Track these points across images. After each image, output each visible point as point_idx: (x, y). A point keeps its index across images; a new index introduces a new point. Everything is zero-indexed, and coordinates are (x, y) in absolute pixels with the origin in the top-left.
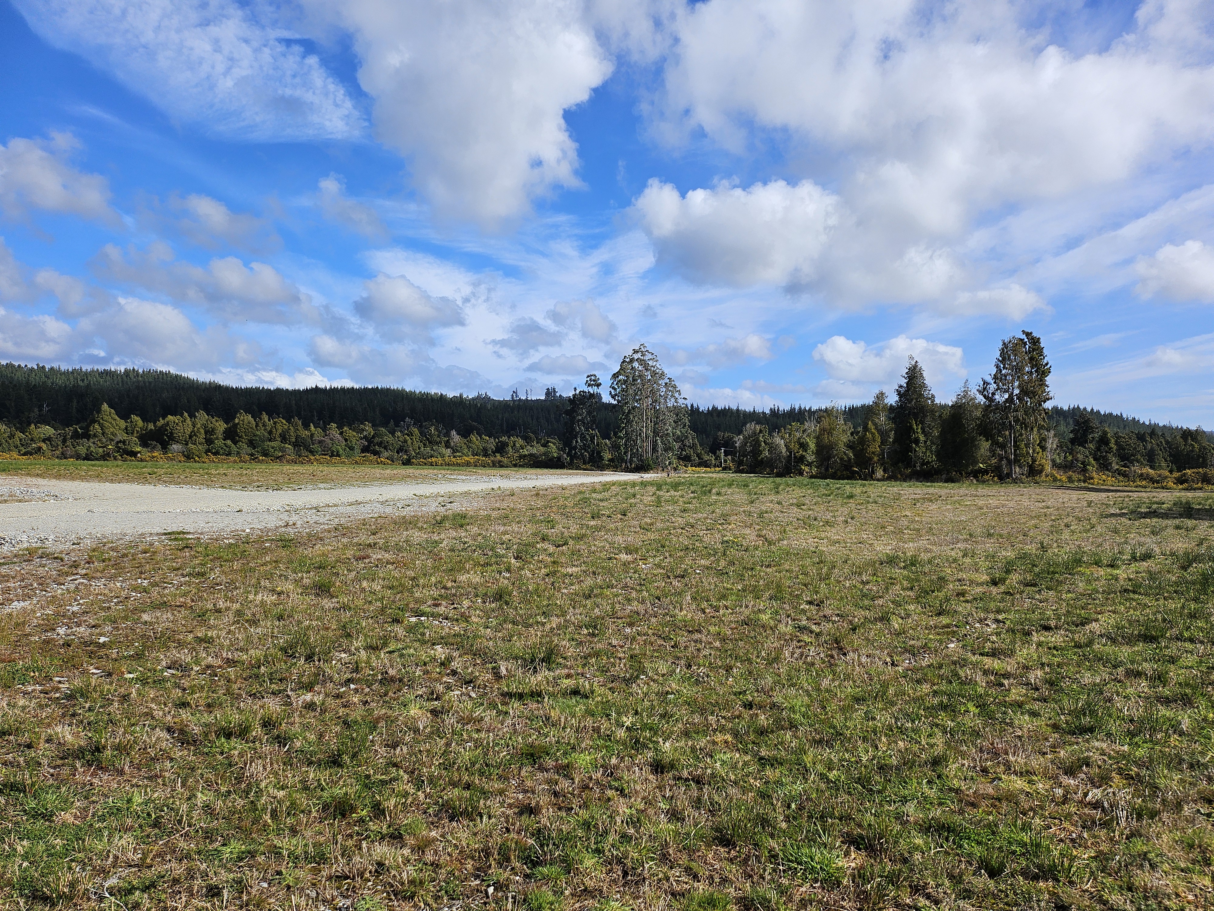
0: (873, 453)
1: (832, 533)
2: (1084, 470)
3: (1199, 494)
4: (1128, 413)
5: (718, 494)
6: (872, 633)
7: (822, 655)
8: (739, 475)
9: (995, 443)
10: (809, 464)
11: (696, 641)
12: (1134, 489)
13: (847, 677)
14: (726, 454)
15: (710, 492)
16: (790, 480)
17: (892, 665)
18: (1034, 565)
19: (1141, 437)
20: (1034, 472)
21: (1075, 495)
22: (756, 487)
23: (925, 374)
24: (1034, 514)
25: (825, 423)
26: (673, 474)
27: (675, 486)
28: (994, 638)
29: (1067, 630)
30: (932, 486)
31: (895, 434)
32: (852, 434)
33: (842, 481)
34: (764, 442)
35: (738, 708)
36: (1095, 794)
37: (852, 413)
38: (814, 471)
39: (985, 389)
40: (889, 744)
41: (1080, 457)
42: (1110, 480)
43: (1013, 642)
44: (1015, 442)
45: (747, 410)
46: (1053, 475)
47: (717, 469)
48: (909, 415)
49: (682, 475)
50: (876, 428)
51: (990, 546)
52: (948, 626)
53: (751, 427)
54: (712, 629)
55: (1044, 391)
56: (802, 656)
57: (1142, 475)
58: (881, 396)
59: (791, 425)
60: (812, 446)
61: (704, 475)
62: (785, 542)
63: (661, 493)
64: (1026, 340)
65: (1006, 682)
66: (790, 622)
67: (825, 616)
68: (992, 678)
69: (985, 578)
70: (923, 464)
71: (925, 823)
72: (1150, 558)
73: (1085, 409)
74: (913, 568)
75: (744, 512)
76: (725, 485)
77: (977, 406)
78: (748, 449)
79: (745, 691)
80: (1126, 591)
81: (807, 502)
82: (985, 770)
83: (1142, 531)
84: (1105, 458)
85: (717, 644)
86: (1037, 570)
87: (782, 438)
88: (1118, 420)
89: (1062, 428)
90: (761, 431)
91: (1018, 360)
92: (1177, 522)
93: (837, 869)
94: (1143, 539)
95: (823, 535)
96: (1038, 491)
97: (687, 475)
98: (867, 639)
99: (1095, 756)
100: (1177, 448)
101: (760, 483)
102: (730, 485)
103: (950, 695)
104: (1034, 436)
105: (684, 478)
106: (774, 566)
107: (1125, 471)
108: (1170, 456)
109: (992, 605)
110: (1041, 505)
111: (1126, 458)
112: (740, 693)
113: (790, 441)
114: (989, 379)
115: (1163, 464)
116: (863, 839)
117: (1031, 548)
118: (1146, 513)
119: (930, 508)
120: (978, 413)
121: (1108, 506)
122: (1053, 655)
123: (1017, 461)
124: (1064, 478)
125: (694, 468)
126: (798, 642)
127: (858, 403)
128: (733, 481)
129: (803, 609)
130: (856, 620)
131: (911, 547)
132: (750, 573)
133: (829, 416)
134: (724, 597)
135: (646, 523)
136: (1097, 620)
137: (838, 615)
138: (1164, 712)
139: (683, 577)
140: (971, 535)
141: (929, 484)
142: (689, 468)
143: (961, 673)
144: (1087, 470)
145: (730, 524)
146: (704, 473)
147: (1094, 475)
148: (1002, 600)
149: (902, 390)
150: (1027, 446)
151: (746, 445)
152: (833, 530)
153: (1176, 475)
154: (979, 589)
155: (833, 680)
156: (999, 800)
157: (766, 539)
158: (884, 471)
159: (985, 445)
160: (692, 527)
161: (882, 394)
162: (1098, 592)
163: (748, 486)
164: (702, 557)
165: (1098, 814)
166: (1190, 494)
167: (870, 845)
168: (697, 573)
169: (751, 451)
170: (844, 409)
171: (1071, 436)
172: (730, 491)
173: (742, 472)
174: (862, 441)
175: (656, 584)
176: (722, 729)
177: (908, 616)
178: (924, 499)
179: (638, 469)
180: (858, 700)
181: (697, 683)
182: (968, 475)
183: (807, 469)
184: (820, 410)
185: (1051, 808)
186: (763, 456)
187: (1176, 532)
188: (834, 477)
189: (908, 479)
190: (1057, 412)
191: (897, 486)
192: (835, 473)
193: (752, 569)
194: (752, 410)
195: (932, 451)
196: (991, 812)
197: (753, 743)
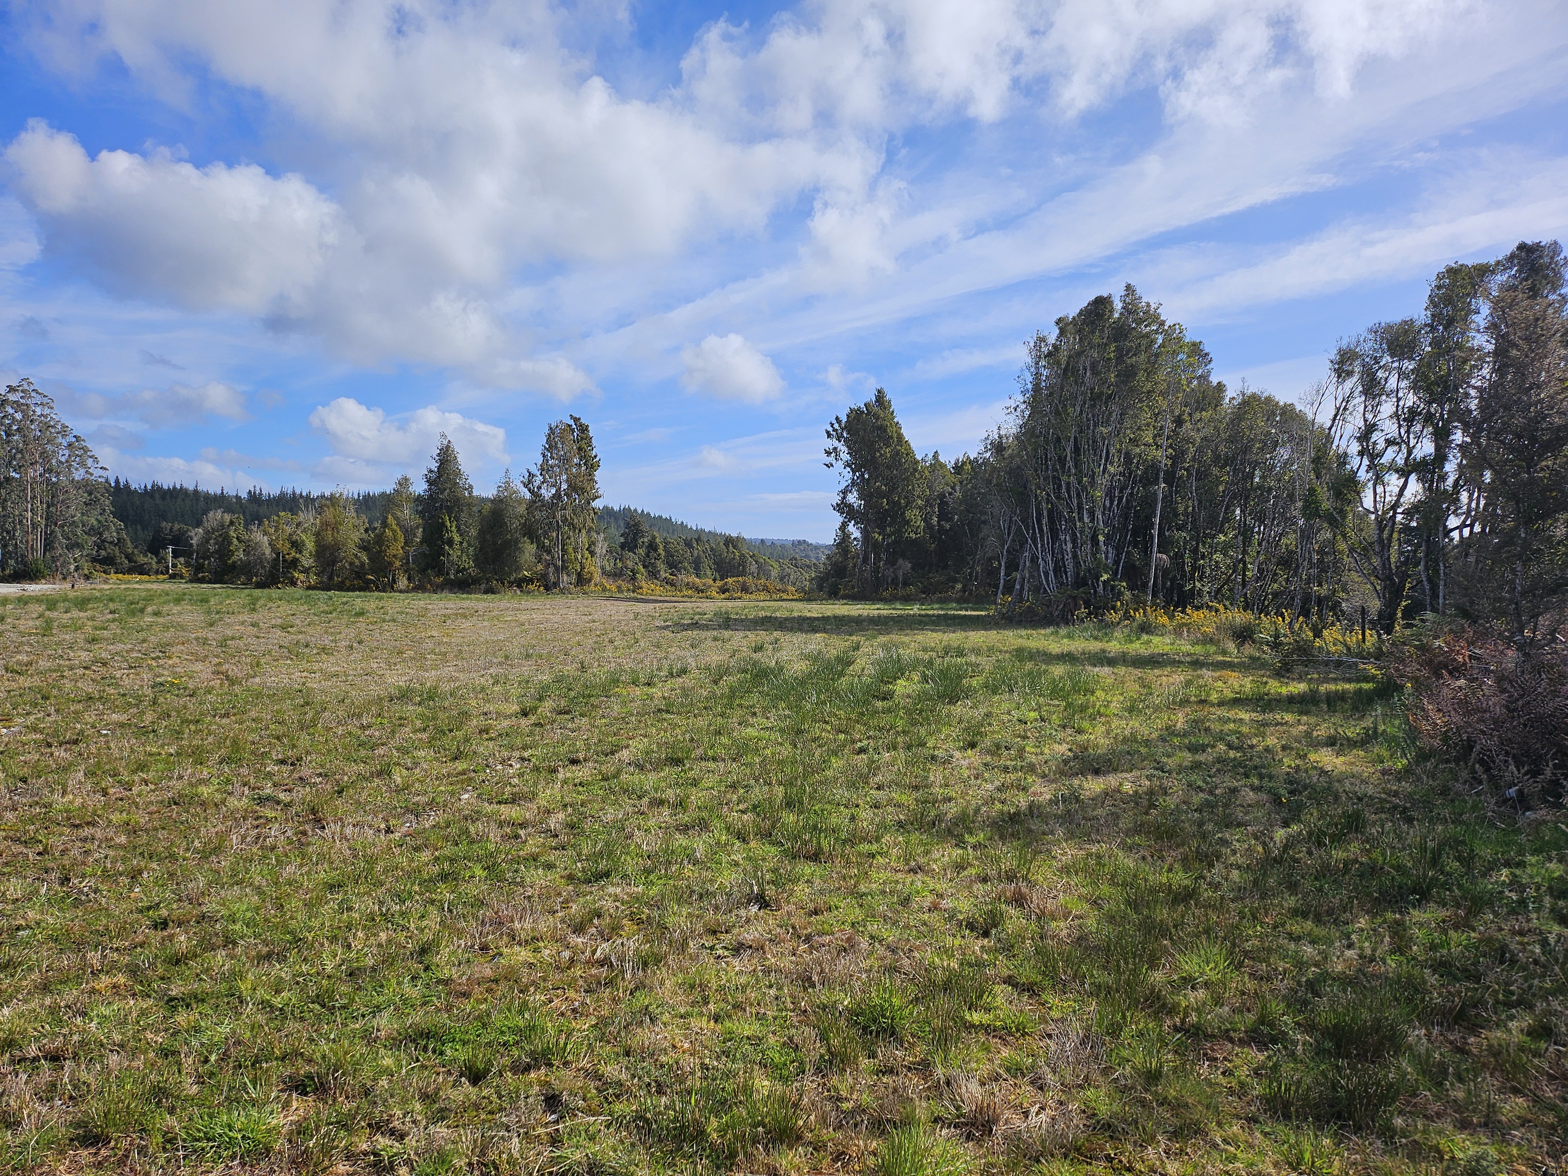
0: (394, 556)
1: (330, 664)
2: (633, 579)
3: (739, 603)
4: (677, 518)
5: (156, 614)
6: (364, 795)
7: (289, 833)
8: (195, 585)
9: (541, 547)
10: (306, 571)
11: (85, 840)
12: (680, 599)
13: (322, 857)
14: (176, 554)
15: (142, 611)
16: (274, 592)
17: (387, 832)
18: (570, 690)
19: (688, 544)
20: (582, 580)
21: (623, 606)
22: (221, 603)
23: (460, 459)
24: (578, 629)
25: (329, 514)
26: (81, 585)
27: (82, 603)
28: (516, 781)
29: (596, 762)
30: (467, 599)
31: (424, 531)
32: (366, 531)
33: (351, 594)
34: (238, 538)
35: (144, 931)
36: (603, 949)
37: (366, 503)
38: (313, 579)
39: (530, 482)
40: (368, 939)
41: (630, 564)
42: (659, 590)
43: (535, 784)
44: (563, 546)
45: (211, 492)
46: (602, 585)
47: (161, 577)
48: (441, 509)
49: (98, 587)
50: (398, 524)
51: (526, 669)
52: (464, 773)
53: (216, 516)
54: (115, 818)
55: (593, 488)
56: (258, 838)
57: (688, 584)
58: (404, 482)
59: (278, 516)
60: (310, 545)
61: (137, 586)
62: (257, 680)
63: (54, 614)
64: (574, 426)
65: (522, 832)
66: (246, 792)
67: (301, 778)
68: (508, 830)
69: (515, 708)
70: (458, 571)
71: (400, 1034)
72: (685, 673)
73: (636, 510)
74: (431, 703)
75: (197, 639)
76: (169, 601)
77: (520, 501)
78: (212, 548)
79: (158, 904)
80: (659, 710)
81: (298, 622)
82: (484, 948)
83: (683, 644)
84: (654, 566)
85: (123, 839)
86: (572, 694)
87: (265, 533)
88: (665, 523)
89: (613, 530)
90: (232, 523)
91: (566, 448)
92: (715, 633)
93: (269, 1131)
94: (682, 653)
95: (316, 666)
96: (586, 602)
97: (106, 587)
98: (358, 803)
99: (608, 904)
100: (720, 555)
101: (228, 597)
102: (178, 601)
103: (452, 861)
104: (583, 538)
105: (101, 590)
106: (235, 715)
107: (673, 580)
108: (715, 563)
109: (518, 742)
110: (586, 618)
111: (673, 566)
112: (149, 908)
113: (277, 538)
114: (535, 470)
115: (709, 573)
116: (312, 1079)
117: (570, 669)
118: (688, 625)
119: (463, 626)
120: (521, 509)
121: (653, 617)
122: (579, 793)
123: (564, 568)
124: (614, 588)
125: (120, 576)
126: (257, 819)
127: (375, 490)
128: (185, 594)
129: (269, 772)
130: (346, 778)
131: (430, 677)
132: (193, 728)
133: (333, 505)
134: (142, 767)
135: (19, 663)
136: (627, 747)
137: (320, 775)
138: (681, 840)
139: (76, 742)
140: (507, 657)
141: (465, 596)
142: (112, 575)
143: (472, 829)
144: (637, 578)
145: (170, 658)
146: (137, 582)
147: (643, 584)
148: (531, 734)
149: (433, 476)
150: (575, 550)
151: (207, 542)
152: (332, 659)
153: (719, 583)
154: (506, 723)
155: (301, 865)
156: (496, 981)
157: (227, 677)
158: (409, 579)
159: (529, 549)
160: (105, 664)
161: (406, 479)
162: (632, 715)
163: (207, 601)
164: (114, 709)
165: (604, 971)
166: (730, 604)
167: (322, 1084)
168: (102, 735)
169: (216, 552)
170: (356, 497)
171: (622, 540)
172: (176, 609)
173: (202, 581)
174: (380, 540)
175: (22, 758)
176: (111, 969)
177: (416, 764)
178: (456, 615)
179: (16, 577)
180: (332, 887)
181: (77, 903)
182: (511, 584)
183: (302, 577)
184: (323, 496)
185: (555, 977)
186: (234, 558)
187: (714, 644)
188: (341, 587)
189: (439, 590)
190: (608, 512)
191: (425, 599)
192: (343, 582)
193: (198, 721)
194: (219, 492)
195: (468, 555)
196: (486, 1000)
197: (162, 979)
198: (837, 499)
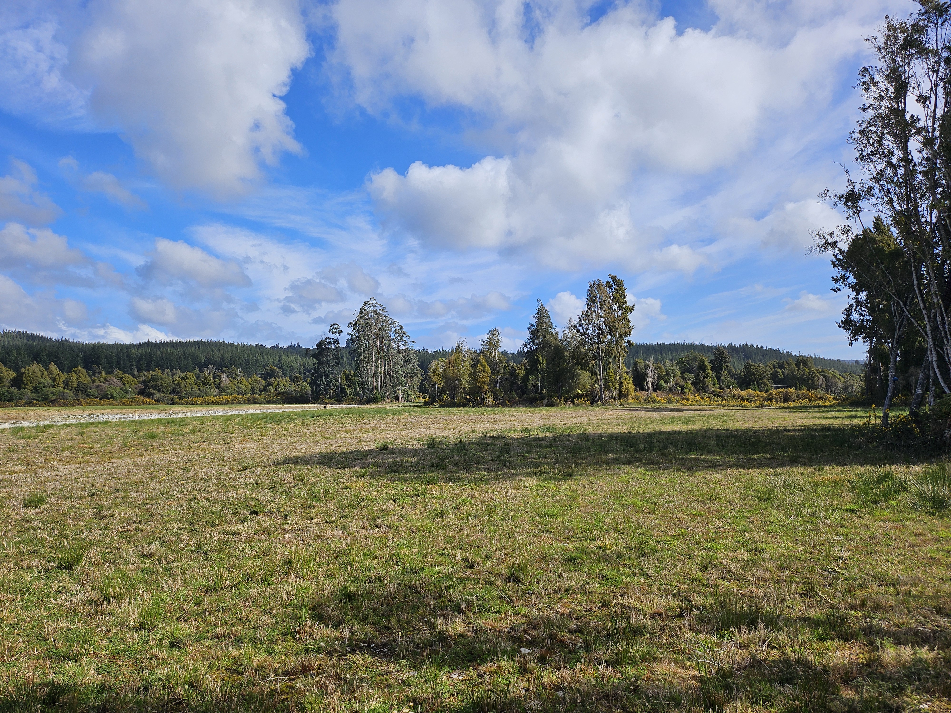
0: (484, 382)
2: (683, 393)
9: (590, 371)
20: (622, 395)
25: (452, 358)
33: (458, 409)
48: (537, 349)
50: (486, 361)
64: (612, 282)
107: (720, 392)
123: (606, 386)
124: (664, 400)
133: (457, 352)
144: (685, 392)
149: (533, 329)
158: (495, 398)
159: (584, 374)
174: (475, 372)
179: (368, 402)
182: (567, 399)
189: (515, 405)
191: (502, 411)
198: (842, 317)
